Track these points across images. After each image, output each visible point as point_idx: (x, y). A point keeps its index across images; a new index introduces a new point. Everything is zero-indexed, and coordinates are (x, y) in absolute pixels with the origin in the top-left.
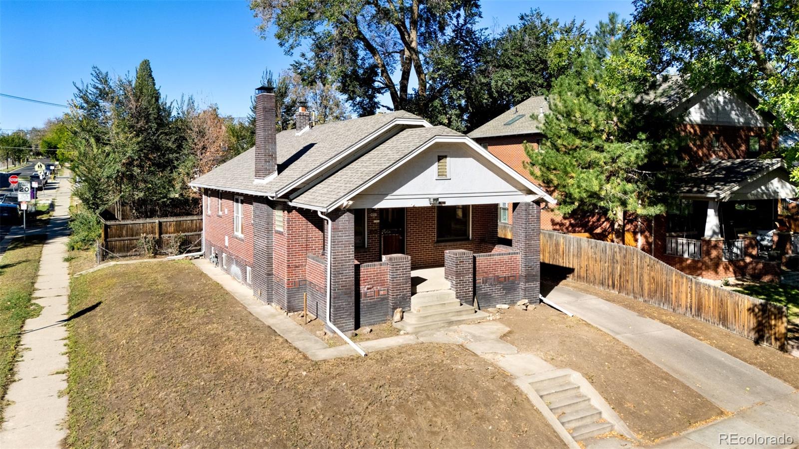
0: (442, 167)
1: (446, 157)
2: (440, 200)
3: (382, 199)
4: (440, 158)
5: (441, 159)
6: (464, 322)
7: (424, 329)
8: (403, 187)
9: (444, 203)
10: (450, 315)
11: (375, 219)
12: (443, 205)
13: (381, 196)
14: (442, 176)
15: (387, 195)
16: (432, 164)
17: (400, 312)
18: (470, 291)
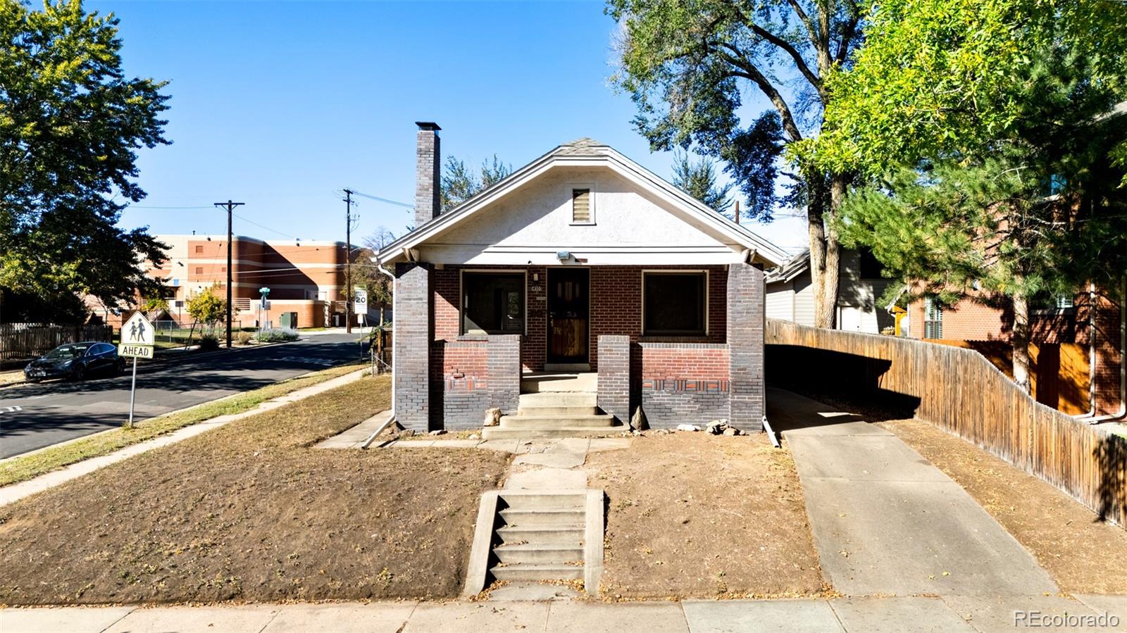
0: (582, 207)
1: (587, 191)
2: (578, 256)
3: (479, 252)
4: (576, 194)
5: (578, 195)
6: (578, 434)
7: (506, 435)
8: (514, 235)
9: (585, 260)
10: (564, 423)
11: (539, 296)
12: (583, 264)
13: (479, 248)
14: (579, 219)
15: (486, 245)
16: (563, 201)
17: (494, 413)
18: (624, 397)
